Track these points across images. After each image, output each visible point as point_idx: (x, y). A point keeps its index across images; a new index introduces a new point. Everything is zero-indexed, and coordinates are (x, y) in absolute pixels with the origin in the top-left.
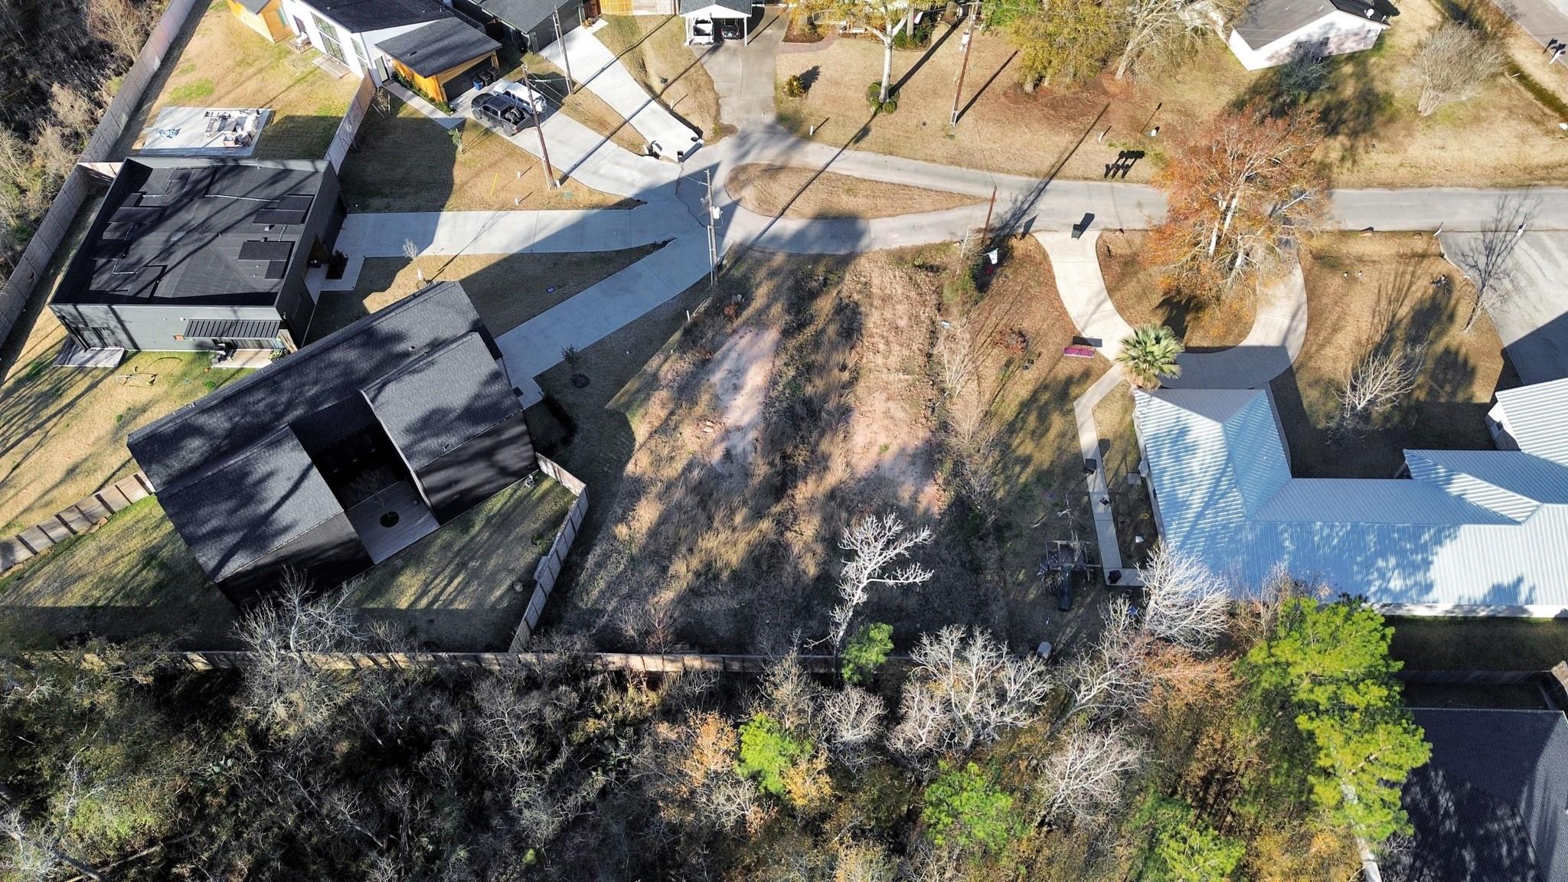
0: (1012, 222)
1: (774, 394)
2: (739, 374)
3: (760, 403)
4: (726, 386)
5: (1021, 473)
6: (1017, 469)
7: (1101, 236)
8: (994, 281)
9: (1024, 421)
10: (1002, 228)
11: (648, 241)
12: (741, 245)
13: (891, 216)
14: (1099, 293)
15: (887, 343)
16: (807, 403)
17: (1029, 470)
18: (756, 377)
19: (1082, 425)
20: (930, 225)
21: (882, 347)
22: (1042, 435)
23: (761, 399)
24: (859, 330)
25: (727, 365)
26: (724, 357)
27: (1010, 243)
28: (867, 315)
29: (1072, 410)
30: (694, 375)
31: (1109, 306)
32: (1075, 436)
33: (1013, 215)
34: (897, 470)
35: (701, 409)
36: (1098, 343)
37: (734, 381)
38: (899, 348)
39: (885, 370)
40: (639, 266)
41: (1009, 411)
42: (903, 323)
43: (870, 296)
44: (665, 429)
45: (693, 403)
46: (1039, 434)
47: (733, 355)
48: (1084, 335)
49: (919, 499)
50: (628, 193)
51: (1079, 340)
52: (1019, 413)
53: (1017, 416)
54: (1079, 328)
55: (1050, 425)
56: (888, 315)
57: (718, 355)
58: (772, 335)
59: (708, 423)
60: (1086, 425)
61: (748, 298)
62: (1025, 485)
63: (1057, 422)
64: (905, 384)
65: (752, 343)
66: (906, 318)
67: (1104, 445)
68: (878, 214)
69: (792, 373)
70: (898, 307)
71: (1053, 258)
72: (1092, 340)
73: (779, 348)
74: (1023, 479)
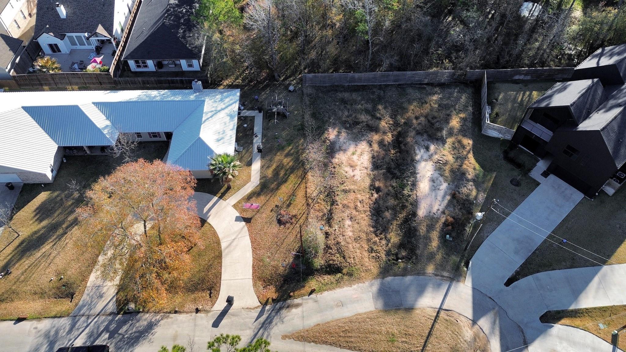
0: (273, 314)
1: (412, 179)
2: (434, 188)
3: (418, 173)
4: (438, 181)
5: (290, 150)
6: (292, 152)
7: (213, 305)
8: (291, 260)
9: (285, 174)
10: (281, 308)
11: (522, 282)
12: (458, 281)
13: (360, 314)
14: (227, 254)
15: (356, 208)
16: (395, 177)
17: (286, 152)
18: (424, 186)
19: (257, 172)
20: (332, 308)
21: (359, 204)
22: (278, 167)
23: (418, 176)
24: (373, 215)
25: (441, 193)
26: (444, 197)
27: (277, 295)
28: (369, 225)
29: (260, 179)
30: (458, 187)
31: (223, 245)
32: (262, 167)
33: (271, 322)
34: (347, 144)
35: (447, 168)
36: (238, 219)
37: (434, 184)
38: (350, 205)
39: (356, 191)
40: (519, 261)
41: (293, 179)
42: (348, 222)
43: (369, 240)
44: (460, 159)
45: (452, 171)
46: (280, 167)
47: (439, 198)
48: (243, 223)
49: (337, 133)
50: (558, 328)
51: (247, 220)
52: (288, 177)
53: (289, 176)
54: (246, 228)
55: (273, 172)
56: (356, 226)
57: (448, 198)
58: (422, 212)
59: (441, 162)
60: (256, 172)
61: (442, 237)
62: (289, 146)
63: (269, 173)
64: (345, 184)
65: (431, 206)
66: (346, 226)
67: (249, 164)
68: (369, 317)
69: (406, 192)
70: (351, 234)
71: (251, 282)
72: (241, 221)
73: (415, 204)
74: (290, 148)
